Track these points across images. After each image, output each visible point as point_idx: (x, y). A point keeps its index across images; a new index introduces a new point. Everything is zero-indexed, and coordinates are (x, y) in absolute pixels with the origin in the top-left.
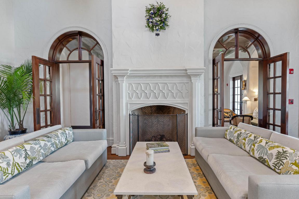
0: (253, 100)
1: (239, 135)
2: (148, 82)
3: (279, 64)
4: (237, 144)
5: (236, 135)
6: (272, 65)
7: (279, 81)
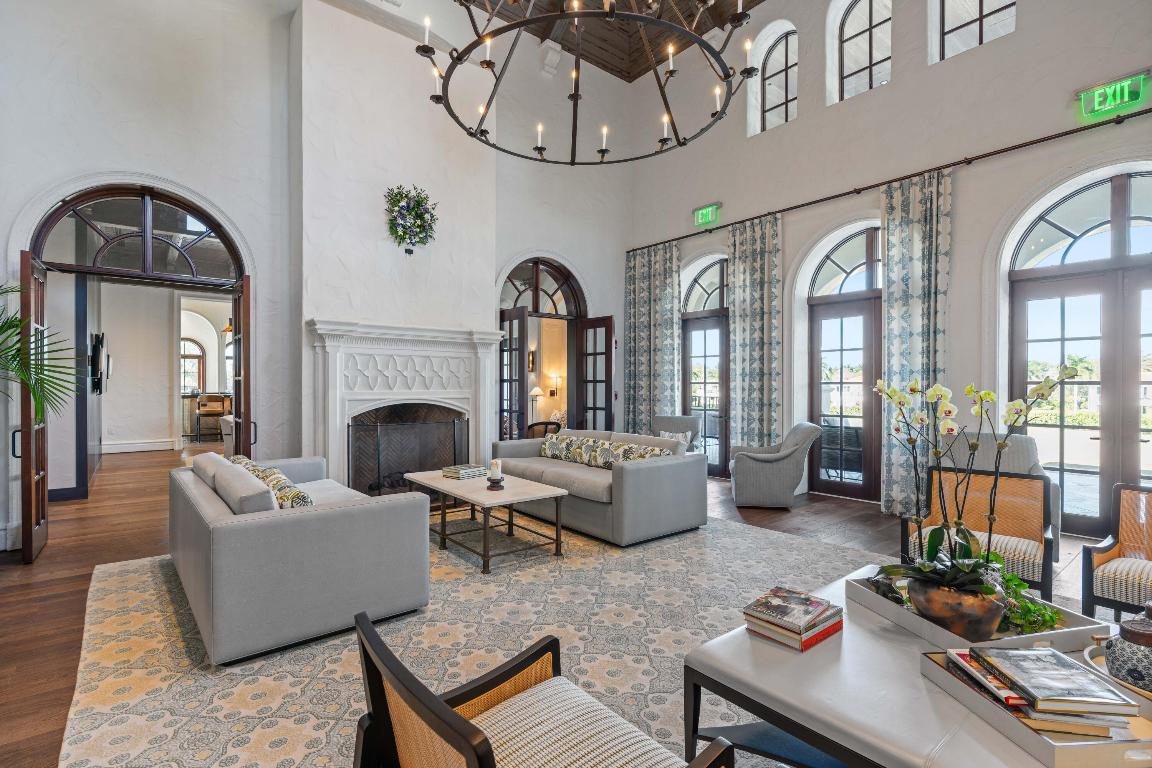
0: (549, 394)
1: (569, 446)
2: (389, 353)
3: (601, 331)
4: (567, 458)
5: (564, 445)
6: (590, 332)
7: (601, 360)
